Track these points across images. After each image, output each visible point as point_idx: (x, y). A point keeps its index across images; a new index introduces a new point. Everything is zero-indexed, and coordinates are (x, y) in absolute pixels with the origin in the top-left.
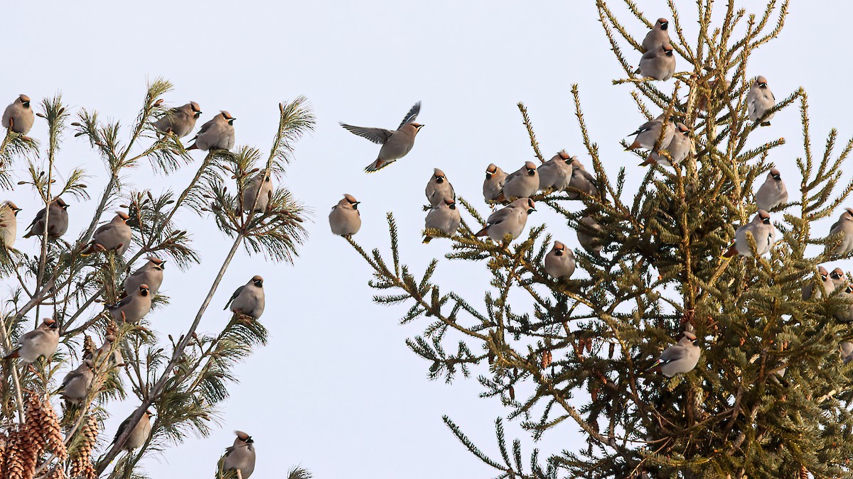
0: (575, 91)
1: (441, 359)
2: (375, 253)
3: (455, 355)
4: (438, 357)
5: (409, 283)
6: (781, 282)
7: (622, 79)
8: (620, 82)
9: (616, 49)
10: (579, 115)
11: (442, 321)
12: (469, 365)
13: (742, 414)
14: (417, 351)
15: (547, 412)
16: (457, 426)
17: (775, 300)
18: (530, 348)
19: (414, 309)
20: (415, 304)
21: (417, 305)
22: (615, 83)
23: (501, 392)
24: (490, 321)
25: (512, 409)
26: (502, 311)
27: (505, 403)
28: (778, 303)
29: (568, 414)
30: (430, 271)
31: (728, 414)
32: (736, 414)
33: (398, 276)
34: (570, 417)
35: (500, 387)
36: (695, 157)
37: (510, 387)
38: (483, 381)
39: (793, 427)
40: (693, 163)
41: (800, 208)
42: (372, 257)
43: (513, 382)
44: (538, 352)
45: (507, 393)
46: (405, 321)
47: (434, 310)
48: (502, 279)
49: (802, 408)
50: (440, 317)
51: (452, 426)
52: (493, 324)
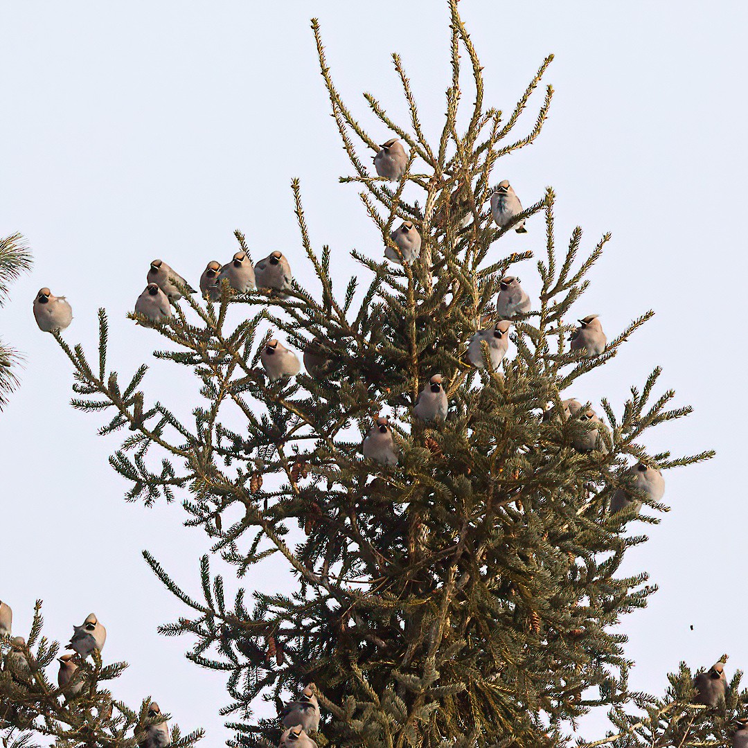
0: (295, 186)
1: (143, 479)
2: (78, 349)
3: (158, 474)
4: (140, 477)
5: (113, 390)
6: (514, 401)
7: (351, 176)
8: (348, 180)
9: (348, 148)
10: (299, 213)
11: (145, 433)
12: (173, 488)
13: (466, 552)
14: (118, 469)
15: (255, 545)
16: (157, 562)
17: (505, 422)
18: (239, 471)
19: (117, 419)
20: (117, 414)
21: (120, 415)
22: (343, 180)
23: (206, 520)
24: (198, 439)
25: (217, 540)
26: (211, 428)
27: (211, 532)
28: (510, 424)
29: (277, 548)
30: (137, 379)
31: (452, 552)
32: (460, 552)
33: (102, 380)
34: (279, 551)
35: (206, 515)
36: (431, 269)
37: (216, 515)
38: (187, 506)
39: (524, 567)
40: (428, 276)
41: (538, 318)
42: (74, 353)
43: (220, 510)
44: (248, 475)
45: (213, 521)
46: (104, 432)
47: (137, 423)
48: (213, 388)
49: (535, 546)
50: (143, 430)
51: (152, 563)
52: (201, 444)
